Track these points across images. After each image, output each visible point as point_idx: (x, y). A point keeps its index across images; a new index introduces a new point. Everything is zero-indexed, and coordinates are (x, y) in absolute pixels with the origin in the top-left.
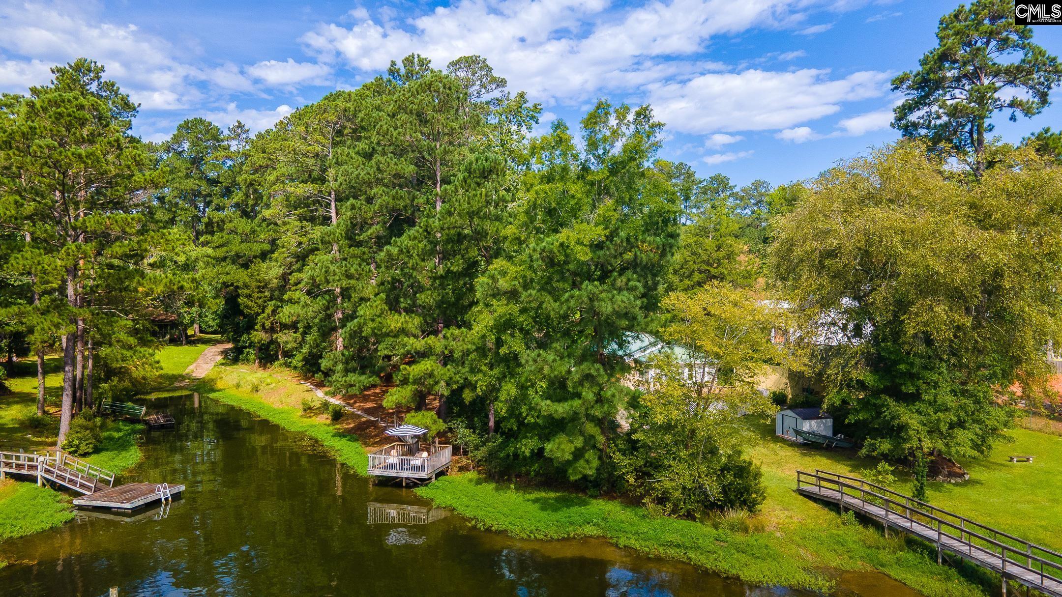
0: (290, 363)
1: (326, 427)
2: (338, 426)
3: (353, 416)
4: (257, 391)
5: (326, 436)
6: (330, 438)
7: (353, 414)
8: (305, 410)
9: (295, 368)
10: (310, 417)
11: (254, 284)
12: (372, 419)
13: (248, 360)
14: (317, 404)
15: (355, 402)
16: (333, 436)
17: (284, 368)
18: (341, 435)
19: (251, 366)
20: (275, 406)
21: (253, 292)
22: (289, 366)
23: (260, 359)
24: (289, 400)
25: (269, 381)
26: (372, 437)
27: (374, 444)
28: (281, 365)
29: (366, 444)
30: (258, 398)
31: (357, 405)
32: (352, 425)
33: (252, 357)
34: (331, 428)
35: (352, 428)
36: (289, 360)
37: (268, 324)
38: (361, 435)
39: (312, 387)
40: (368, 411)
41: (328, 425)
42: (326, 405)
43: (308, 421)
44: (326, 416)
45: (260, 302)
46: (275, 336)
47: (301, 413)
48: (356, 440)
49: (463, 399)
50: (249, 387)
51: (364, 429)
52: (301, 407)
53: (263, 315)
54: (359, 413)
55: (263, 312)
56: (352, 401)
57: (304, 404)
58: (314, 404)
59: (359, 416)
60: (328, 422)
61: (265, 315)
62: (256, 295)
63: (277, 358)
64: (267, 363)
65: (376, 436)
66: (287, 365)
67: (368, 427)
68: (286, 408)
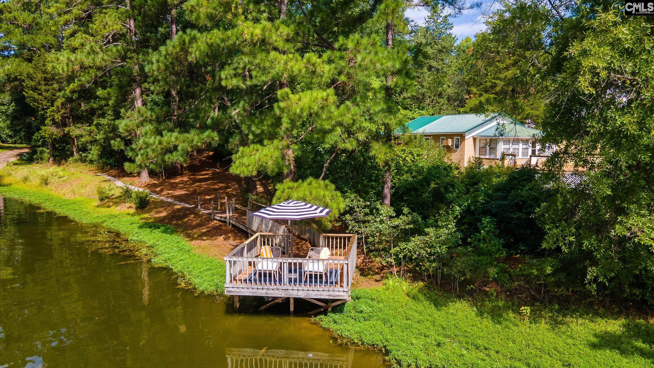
0: (86, 157)
1: (129, 217)
2: (146, 216)
3: (163, 204)
4: (47, 184)
5: (130, 227)
6: (136, 230)
7: (162, 201)
8: (102, 200)
9: (91, 162)
10: (109, 207)
11: (40, 76)
12: (187, 206)
13: (42, 159)
14: (117, 193)
15: (162, 190)
16: (140, 227)
17: (80, 163)
18: (153, 225)
19: (45, 164)
20: (67, 197)
21: (39, 84)
22: (85, 161)
23: (54, 156)
24: (83, 191)
25: (61, 174)
26: (195, 227)
27: (201, 236)
28: (76, 161)
29: (191, 237)
30: (47, 190)
31: (165, 193)
32: (164, 214)
33: (46, 155)
34: (137, 218)
35: (165, 217)
36: (84, 155)
37: (58, 117)
38: (177, 225)
39: (110, 178)
40: (179, 198)
41: (133, 215)
42: (127, 193)
43: (105, 211)
44: (128, 205)
45: (47, 94)
46: (66, 129)
47: (97, 202)
48: (172, 232)
49: (374, 158)
50: (38, 181)
51: (181, 218)
52: (97, 197)
53: (52, 109)
54: (169, 200)
55: (52, 106)
56: (158, 189)
57: (101, 192)
58: (112, 192)
59: (170, 204)
60: (132, 211)
61: (55, 108)
62: (43, 88)
63: (72, 155)
64: (61, 160)
65: (200, 225)
66: (83, 160)
67: (186, 216)
68: (79, 198)
